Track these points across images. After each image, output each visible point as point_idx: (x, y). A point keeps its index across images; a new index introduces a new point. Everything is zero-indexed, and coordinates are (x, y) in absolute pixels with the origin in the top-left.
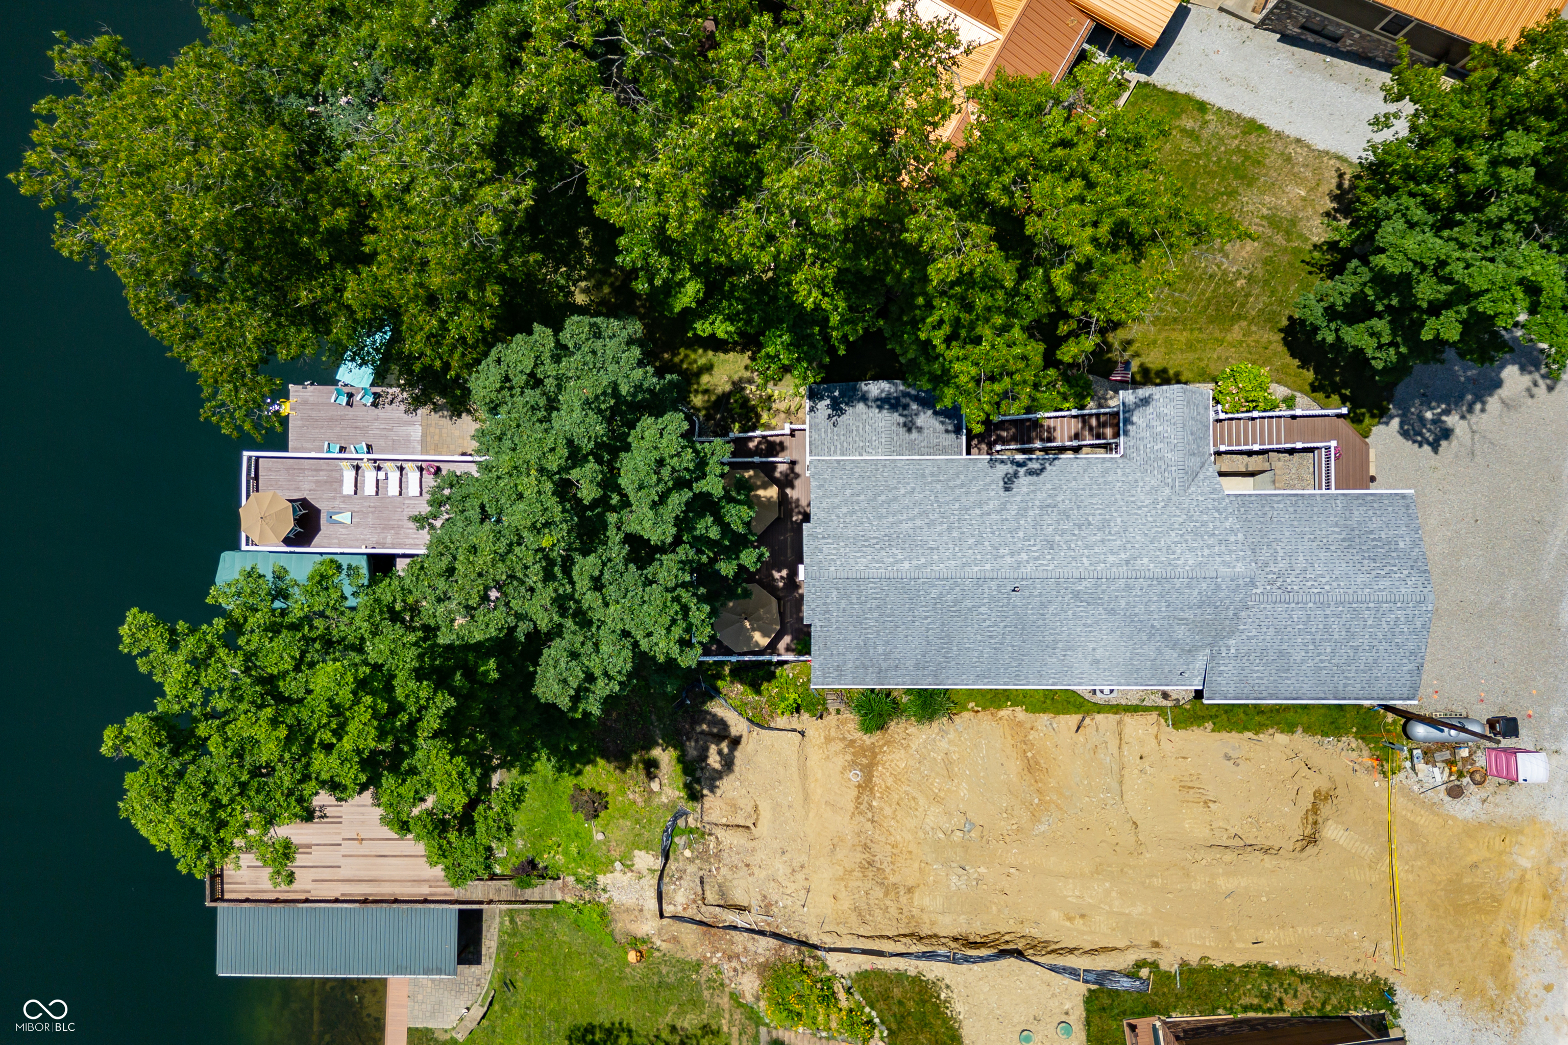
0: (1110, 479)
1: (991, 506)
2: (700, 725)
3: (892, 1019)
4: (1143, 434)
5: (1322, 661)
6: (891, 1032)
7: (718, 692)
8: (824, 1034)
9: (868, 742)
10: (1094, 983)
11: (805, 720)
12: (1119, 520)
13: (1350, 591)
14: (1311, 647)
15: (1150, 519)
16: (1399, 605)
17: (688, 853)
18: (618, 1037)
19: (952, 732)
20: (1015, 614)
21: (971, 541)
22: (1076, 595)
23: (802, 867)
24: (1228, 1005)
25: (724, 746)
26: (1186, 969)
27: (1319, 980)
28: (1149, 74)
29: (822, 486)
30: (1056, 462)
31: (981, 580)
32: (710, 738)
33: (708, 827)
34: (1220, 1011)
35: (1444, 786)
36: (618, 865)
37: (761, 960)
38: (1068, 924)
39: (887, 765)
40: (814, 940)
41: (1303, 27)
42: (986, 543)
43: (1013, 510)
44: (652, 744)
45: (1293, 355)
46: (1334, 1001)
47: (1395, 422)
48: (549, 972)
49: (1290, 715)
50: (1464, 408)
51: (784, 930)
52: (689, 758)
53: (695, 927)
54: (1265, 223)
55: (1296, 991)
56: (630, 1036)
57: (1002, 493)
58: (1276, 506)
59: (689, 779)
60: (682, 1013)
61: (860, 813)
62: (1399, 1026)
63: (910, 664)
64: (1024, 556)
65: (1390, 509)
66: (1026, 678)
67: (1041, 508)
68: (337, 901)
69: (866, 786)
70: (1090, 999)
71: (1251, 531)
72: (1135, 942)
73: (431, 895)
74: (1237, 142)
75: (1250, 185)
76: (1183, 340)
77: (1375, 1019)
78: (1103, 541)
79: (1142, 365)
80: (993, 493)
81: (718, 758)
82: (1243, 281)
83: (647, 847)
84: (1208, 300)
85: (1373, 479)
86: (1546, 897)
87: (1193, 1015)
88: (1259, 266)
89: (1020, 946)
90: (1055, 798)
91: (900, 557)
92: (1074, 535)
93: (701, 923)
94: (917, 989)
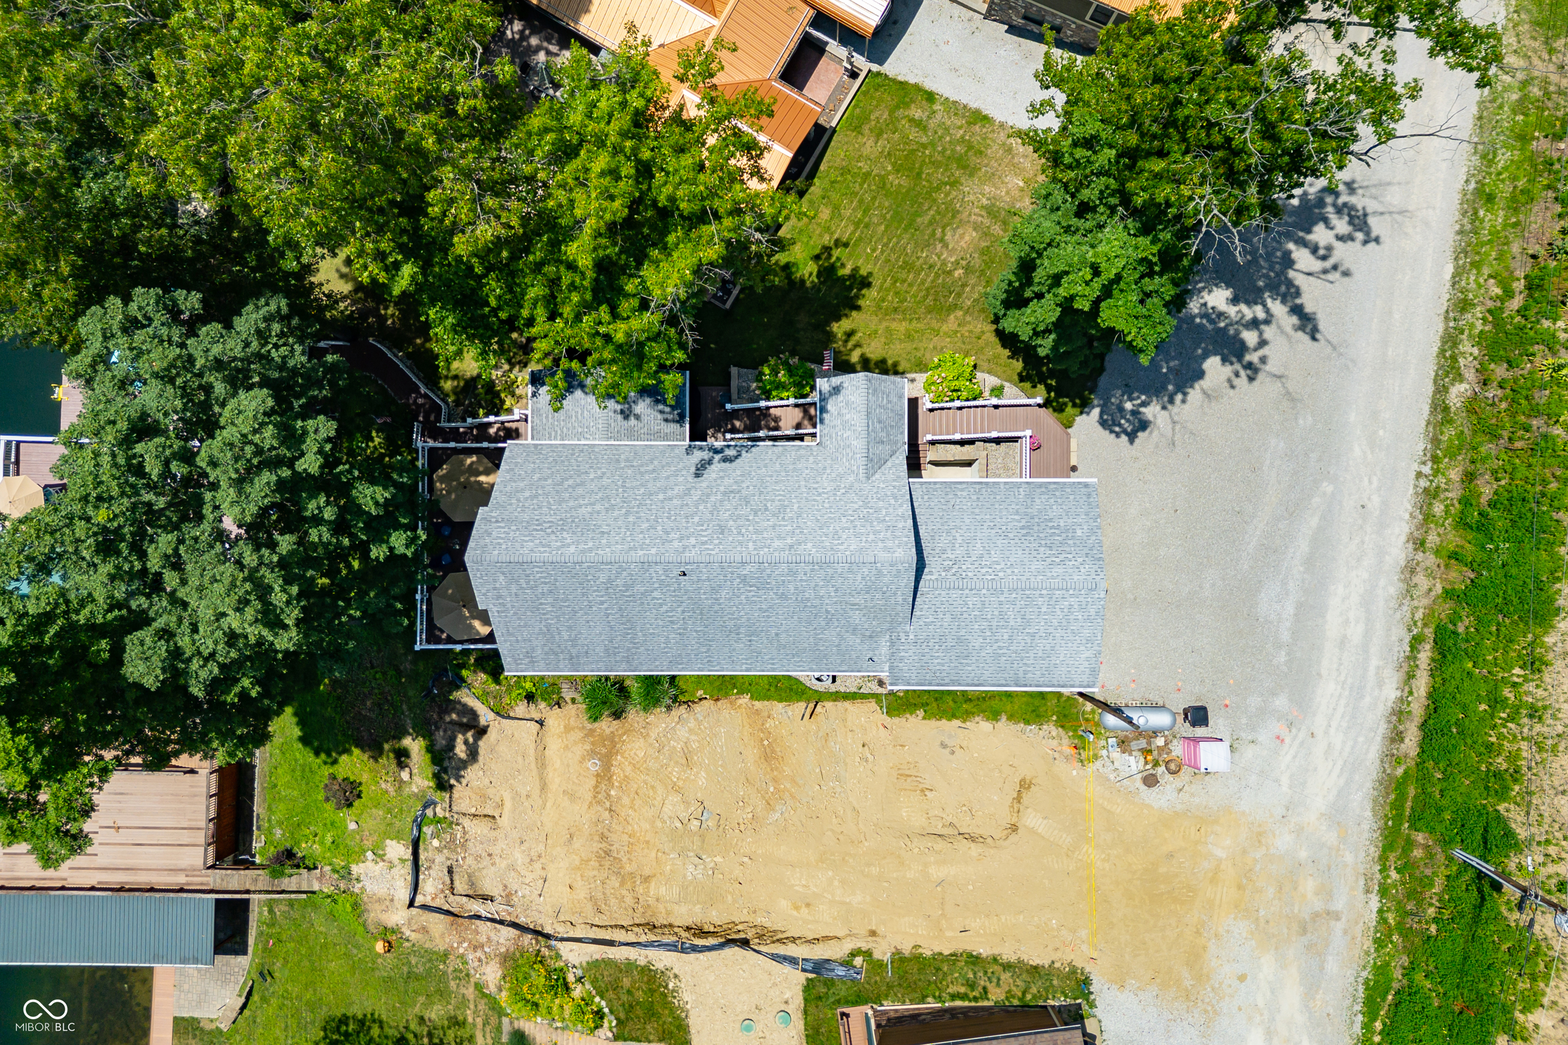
0: (800, 466)
1: (676, 491)
2: (449, 714)
3: (621, 1009)
4: (835, 422)
5: (1000, 648)
6: (620, 1022)
7: (463, 680)
8: (559, 1025)
9: (608, 731)
10: (810, 972)
11: (541, 709)
12: (796, 506)
13: (1023, 578)
14: (988, 633)
15: (826, 505)
16: (1071, 592)
17: (436, 843)
18: (370, 1028)
19: (692, 721)
20: (689, 598)
21: (645, 525)
22: (744, 579)
23: (540, 856)
24: (937, 994)
25: (470, 735)
26: (899, 959)
27: (1020, 968)
28: (881, 63)
29: (512, 470)
30: (753, 449)
31: (645, 565)
32: (457, 728)
33: (456, 816)
34: (930, 999)
35: (1140, 775)
36: (369, 854)
37: (503, 950)
38: (795, 913)
39: (626, 755)
40: (548, 930)
41: (1025, 18)
42: (659, 528)
43: (696, 495)
44: (403, 733)
45: (1004, 346)
46: (1034, 990)
47: (1096, 412)
48: (306, 963)
49: (995, 703)
50: (1166, 399)
51: (522, 920)
52: (437, 747)
53: (442, 916)
54: (984, 213)
55: (999, 979)
56: (381, 1027)
57: (691, 479)
58: (959, 493)
59: (437, 769)
60: (428, 1005)
61: (598, 803)
62: (1095, 1016)
63: (600, 650)
64: (693, 541)
65: (1072, 497)
66: (719, 663)
67: (725, 494)
68: (93, 888)
69: (605, 775)
70: (809, 987)
71: (932, 518)
72: (854, 931)
73: (188, 884)
74: (961, 132)
75: (971, 175)
76: (902, 329)
77: (1072, 1009)
78: (774, 527)
79: (862, 356)
80: (681, 479)
81: (464, 748)
82: (961, 271)
83: (398, 837)
84: (927, 289)
85: (1074, 469)
86: (1240, 887)
87: (904, 1003)
88: (976, 255)
89: (750, 935)
90: (788, 786)
91: (569, 541)
92: (748, 520)
93: (448, 913)
94: (645, 979)
